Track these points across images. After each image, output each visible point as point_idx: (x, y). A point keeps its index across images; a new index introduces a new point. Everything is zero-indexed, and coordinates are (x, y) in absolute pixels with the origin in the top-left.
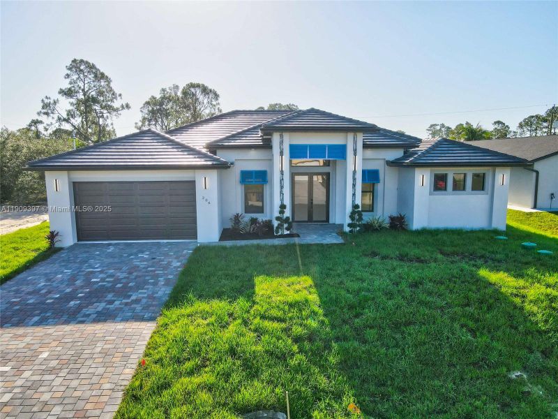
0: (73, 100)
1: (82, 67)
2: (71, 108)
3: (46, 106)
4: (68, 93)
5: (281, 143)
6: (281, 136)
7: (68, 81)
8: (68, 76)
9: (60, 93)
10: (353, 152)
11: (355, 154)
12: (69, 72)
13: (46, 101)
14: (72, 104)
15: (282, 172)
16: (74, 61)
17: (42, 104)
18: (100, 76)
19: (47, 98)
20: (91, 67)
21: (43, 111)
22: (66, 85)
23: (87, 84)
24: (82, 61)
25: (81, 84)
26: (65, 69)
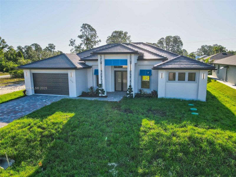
0: (83, 39)
1: (86, 27)
2: (82, 42)
3: (71, 42)
4: (80, 37)
5: (101, 59)
6: (101, 56)
7: (81, 32)
8: (81, 30)
9: (78, 37)
10: (130, 63)
11: (131, 64)
12: (82, 29)
13: (71, 40)
14: (82, 41)
15: (101, 71)
16: (83, 24)
17: (70, 42)
18: (92, 30)
19: (71, 39)
20: (89, 26)
21: (71, 44)
22: (81, 34)
23: (88, 33)
24: (86, 24)
25: (86, 33)
26: (81, 28)
